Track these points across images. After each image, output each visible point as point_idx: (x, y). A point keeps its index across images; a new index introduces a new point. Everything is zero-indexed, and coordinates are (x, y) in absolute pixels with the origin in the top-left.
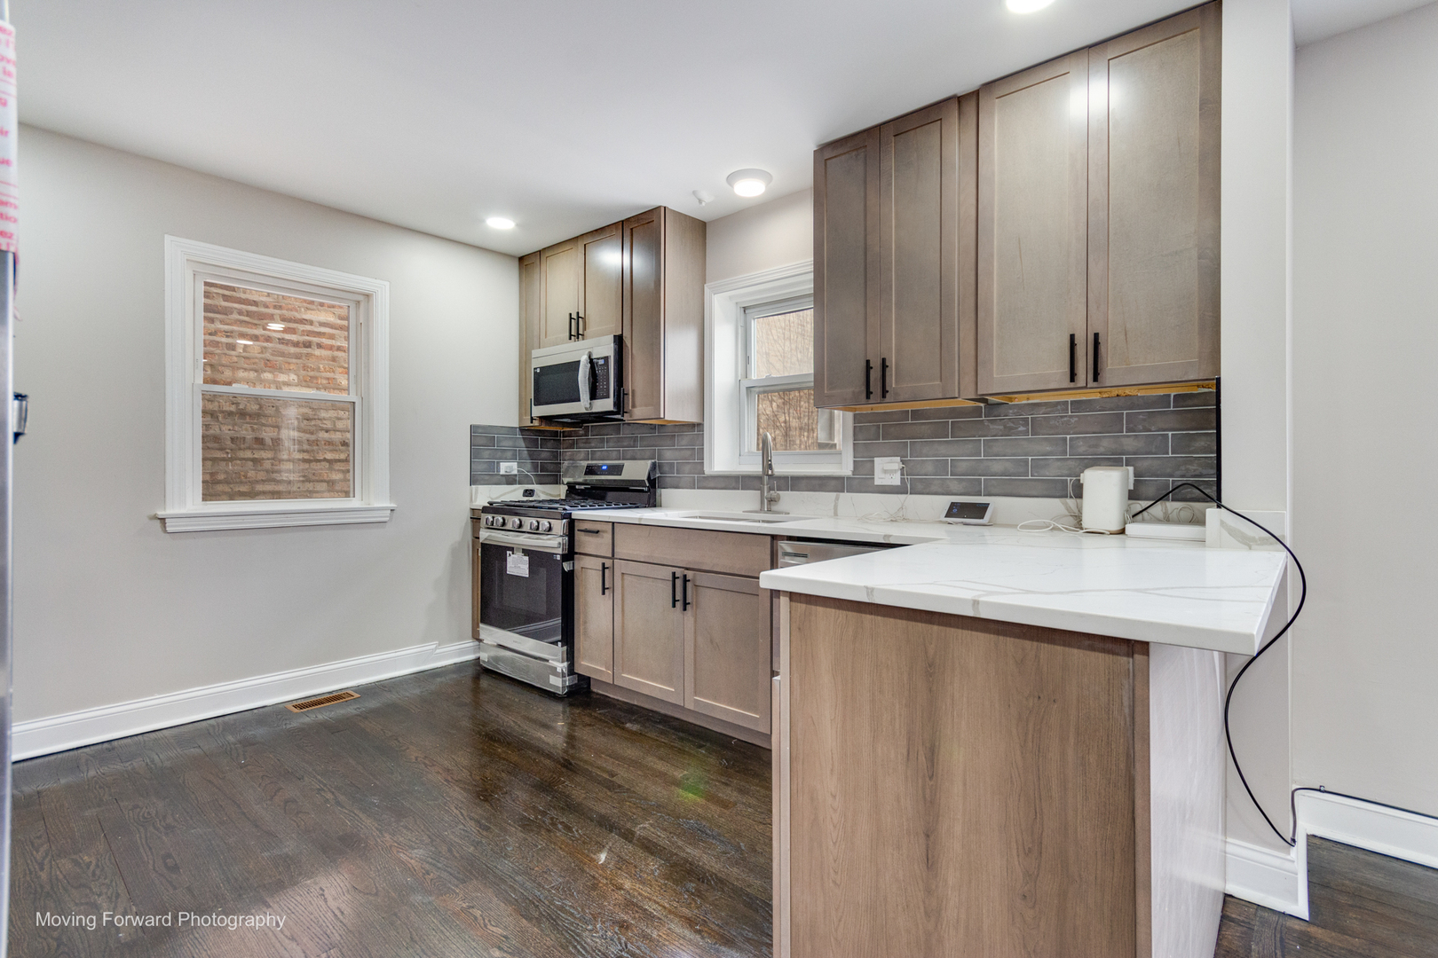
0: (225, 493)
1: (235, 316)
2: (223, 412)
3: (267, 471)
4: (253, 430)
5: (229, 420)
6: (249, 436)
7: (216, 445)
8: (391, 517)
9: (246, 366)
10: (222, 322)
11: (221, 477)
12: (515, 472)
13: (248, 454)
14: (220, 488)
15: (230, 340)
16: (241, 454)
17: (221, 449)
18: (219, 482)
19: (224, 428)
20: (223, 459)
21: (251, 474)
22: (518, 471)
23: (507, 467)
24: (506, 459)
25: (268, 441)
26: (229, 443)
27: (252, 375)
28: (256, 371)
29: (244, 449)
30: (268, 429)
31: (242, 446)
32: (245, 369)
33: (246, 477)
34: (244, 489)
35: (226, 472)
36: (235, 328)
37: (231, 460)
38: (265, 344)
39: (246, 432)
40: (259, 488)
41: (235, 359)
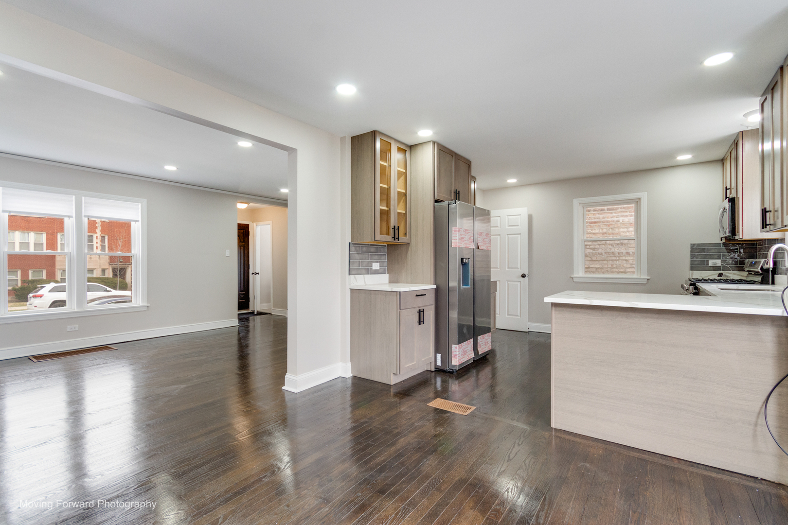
0: (616, 272)
1: (620, 210)
2: (615, 244)
3: (631, 264)
4: (626, 249)
5: (617, 246)
6: (624, 252)
7: (613, 255)
8: (647, 282)
9: (623, 227)
10: (615, 213)
11: (615, 266)
12: (720, 265)
13: (624, 258)
14: (614, 270)
15: (618, 219)
16: (621, 258)
17: (615, 257)
18: (614, 268)
19: (616, 249)
20: (615, 260)
21: (625, 265)
22: (721, 264)
23: (712, 262)
24: (713, 258)
25: (631, 253)
26: (617, 254)
27: (625, 230)
28: (627, 228)
29: (622, 256)
30: (631, 249)
31: (622, 255)
32: (623, 228)
33: (623, 266)
34: (622, 270)
35: (616, 264)
36: (619, 214)
37: (618, 260)
38: (630, 218)
39: (623, 250)
40: (628, 270)
41: (619, 225)
